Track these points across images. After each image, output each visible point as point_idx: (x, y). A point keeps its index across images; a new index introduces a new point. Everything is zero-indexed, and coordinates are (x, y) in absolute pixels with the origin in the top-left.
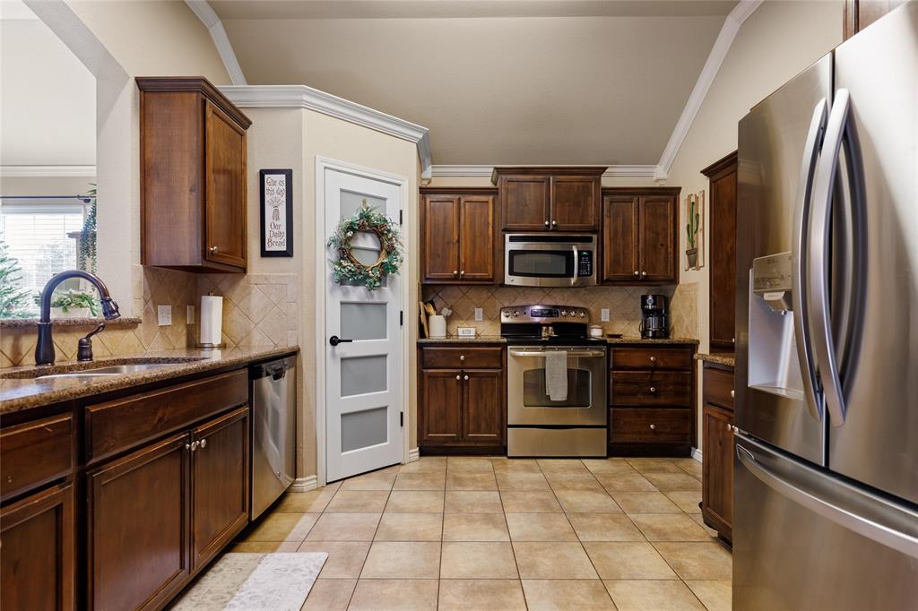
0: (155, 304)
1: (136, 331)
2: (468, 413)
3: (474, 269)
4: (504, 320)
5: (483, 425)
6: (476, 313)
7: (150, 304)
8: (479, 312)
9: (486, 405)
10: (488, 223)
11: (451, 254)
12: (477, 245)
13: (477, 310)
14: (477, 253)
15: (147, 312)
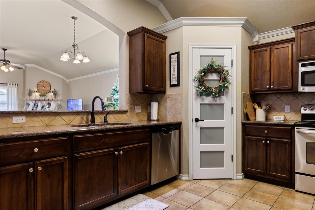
0: (134, 106)
1: (127, 114)
2: (270, 161)
3: (279, 84)
4: (303, 111)
5: (279, 169)
6: (286, 109)
7: (132, 106)
8: (287, 108)
9: (281, 159)
10: (288, 59)
11: (266, 78)
12: (281, 71)
13: (286, 106)
14: (281, 75)
15: (131, 108)
